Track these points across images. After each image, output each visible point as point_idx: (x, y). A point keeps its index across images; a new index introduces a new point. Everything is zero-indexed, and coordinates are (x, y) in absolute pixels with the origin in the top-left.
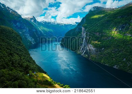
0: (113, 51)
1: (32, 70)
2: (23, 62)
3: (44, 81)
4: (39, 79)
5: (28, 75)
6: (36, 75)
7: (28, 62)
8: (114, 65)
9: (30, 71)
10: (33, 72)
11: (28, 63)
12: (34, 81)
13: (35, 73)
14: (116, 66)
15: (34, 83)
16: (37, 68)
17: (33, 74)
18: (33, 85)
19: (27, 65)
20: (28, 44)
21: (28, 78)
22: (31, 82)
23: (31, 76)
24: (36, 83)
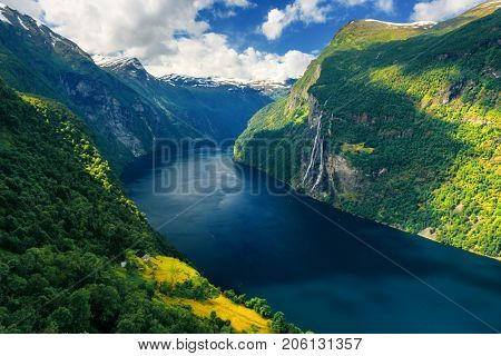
0: (418, 179)
1: (135, 249)
2: (105, 222)
3: (178, 286)
4: (160, 279)
5: (123, 264)
6: (148, 263)
7: (122, 219)
8: (421, 229)
9: (130, 252)
10: (141, 255)
11: (121, 222)
12: (142, 287)
13: (147, 257)
14: (428, 229)
15: (144, 293)
16: (152, 241)
17: (141, 261)
18: (141, 300)
19: (119, 231)
20: (121, 156)
21: (124, 276)
22: (133, 290)
23: (132, 268)
24: (151, 294)
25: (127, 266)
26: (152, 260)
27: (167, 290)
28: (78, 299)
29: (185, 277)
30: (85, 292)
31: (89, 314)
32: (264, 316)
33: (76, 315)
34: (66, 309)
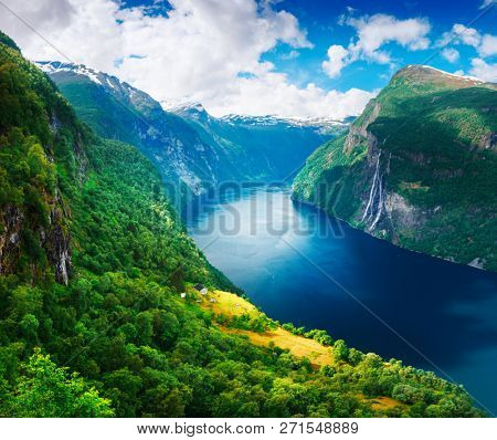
1: (194, 282)
2: (167, 256)
3: (235, 318)
4: (217, 311)
5: (183, 295)
6: (207, 297)
7: (183, 254)
9: (190, 285)
10: (199, 288)
11: (181, 257)
12: (200, 317)
13: (204, 291)
15: (202, 322)
17: (199, 294)
18: (199, 328)
19: (179, 265)
21: (183, 306)
23: (190, 300)
24: (208, 323)
25: (186, 297)
26: (210, 294)
27: (225, 322)
28: (142, 320)
29: (243, 312)
30: (148, 314)
31: (151, 333)
32: (324, 344)
33: (141, 332)
34: (132, 326)
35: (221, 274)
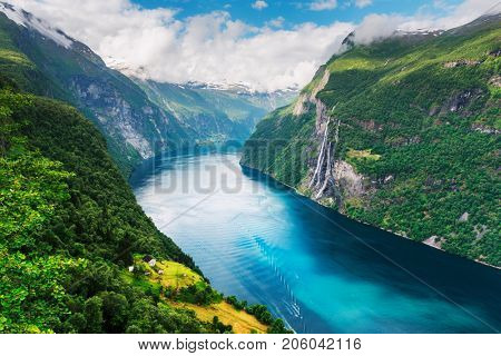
0: (424, 187)
1: (142, 253)
2: (113, 226)
3: (182, 290)
4: (166, 283)
5: (131, 268)
6: (155, 269)
7: (130, 223)
8: (427, 237)
9: (138, 256)
10: (147, 260)
11: (129, 227)
12: (149, 293)
13: (153, 262)
14: (433, 238)
15: (150, 299)
16: (159, 245)
18: (148, 306)
19: (127, 235)
20: (129, 158)
21: (130, 280)
22: (141, 296)
23: (138, 273)
24: (156, 300)
25: (135, 271)
26: (159, 264)
27: (172, 295)
28: (91, 306)
29: (190, 282)
30: (97, 299)
31: (101, 320)
33: (90, 320)
34: (81, 315)
35: (170, 240)
